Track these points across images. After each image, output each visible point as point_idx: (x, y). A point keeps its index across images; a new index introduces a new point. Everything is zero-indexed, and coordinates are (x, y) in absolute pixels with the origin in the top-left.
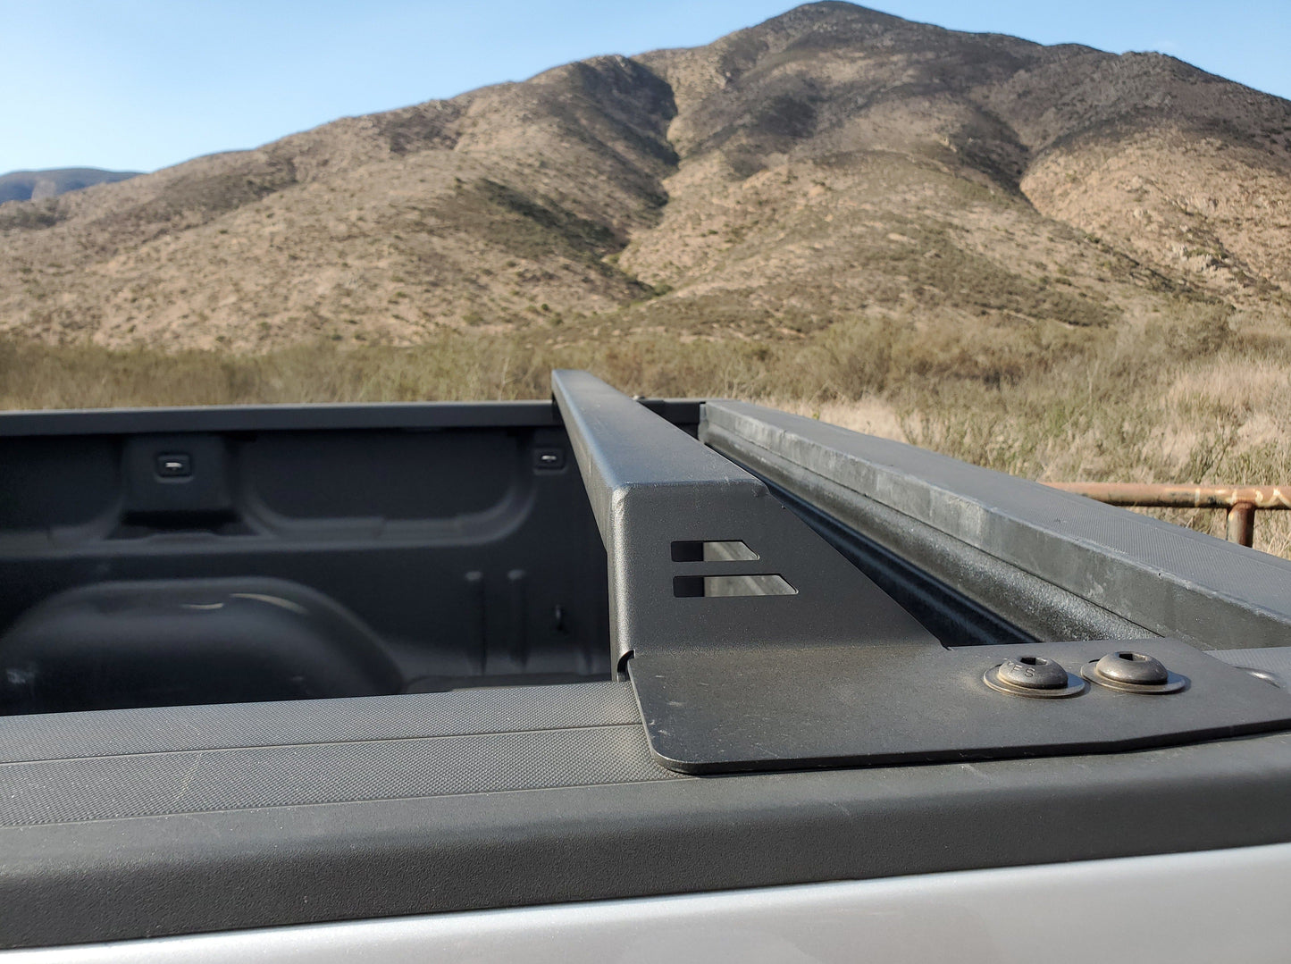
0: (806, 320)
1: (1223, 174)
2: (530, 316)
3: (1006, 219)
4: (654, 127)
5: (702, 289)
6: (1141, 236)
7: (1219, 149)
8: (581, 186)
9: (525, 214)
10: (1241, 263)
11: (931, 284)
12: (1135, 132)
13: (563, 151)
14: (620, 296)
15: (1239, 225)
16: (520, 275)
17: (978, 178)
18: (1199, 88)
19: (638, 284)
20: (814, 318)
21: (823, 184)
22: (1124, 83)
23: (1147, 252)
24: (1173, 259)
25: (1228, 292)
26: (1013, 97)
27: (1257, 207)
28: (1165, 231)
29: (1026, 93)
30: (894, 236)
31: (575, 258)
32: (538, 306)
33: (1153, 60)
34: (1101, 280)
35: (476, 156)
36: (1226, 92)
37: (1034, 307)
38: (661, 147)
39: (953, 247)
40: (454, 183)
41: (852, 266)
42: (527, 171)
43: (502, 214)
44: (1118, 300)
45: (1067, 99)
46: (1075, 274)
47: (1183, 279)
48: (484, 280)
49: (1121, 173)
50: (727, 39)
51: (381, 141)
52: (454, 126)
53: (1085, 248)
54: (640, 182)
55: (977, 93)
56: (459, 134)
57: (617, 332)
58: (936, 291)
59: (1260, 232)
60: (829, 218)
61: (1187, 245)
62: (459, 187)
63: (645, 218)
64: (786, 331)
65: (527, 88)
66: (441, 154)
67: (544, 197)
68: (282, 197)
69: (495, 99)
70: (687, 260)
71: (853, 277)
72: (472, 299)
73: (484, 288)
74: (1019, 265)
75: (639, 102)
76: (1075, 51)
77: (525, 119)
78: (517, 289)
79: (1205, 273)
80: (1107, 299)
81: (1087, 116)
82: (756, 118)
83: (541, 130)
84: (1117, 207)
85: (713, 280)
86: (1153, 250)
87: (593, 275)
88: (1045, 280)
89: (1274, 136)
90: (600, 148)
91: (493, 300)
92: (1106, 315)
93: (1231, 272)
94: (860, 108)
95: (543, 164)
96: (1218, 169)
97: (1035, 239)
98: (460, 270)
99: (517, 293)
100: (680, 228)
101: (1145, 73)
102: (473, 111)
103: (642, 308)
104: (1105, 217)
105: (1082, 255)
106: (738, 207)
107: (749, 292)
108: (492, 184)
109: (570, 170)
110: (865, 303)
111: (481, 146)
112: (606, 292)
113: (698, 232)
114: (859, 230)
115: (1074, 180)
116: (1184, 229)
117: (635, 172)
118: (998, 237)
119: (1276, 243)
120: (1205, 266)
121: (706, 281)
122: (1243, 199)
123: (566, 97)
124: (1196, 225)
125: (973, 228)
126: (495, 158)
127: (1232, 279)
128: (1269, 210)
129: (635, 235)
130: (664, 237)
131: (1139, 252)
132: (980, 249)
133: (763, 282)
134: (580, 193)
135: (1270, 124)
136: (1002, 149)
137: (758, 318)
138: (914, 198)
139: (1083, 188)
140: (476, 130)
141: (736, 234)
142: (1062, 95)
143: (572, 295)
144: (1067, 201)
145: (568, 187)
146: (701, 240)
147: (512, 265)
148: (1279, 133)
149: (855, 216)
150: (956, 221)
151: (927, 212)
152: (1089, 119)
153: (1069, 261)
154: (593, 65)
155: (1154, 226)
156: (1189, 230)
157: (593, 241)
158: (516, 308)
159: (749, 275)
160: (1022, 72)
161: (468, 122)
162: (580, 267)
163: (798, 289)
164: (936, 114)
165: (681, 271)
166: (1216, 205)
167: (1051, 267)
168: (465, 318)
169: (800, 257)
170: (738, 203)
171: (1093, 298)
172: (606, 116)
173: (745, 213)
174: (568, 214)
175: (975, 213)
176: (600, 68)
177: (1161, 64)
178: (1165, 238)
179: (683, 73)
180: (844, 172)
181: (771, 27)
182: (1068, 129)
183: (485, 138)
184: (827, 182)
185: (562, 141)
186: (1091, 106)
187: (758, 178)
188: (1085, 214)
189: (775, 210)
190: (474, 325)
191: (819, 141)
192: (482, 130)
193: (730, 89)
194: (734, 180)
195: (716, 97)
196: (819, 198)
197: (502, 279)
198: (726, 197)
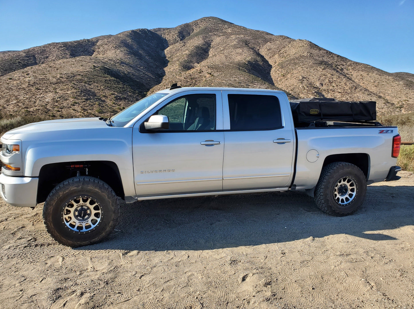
2: (119, 111)
3: (264, 87)
4: (158, 52)
6: (302, 93)
7: (323, 69)
9: (117, 78)
12: (300, 63)
13: (128, 58)
15: (329, 91)
16: (115, 97)
17: (256, 74)
18: (317, 51)
21: (210, 74)
22: (297, 48)
26: (266, 50)
27: (333, 86)
28: (309, 92)
29: (270, 49)
32: (121, 107)
33: (305, 42)
35: (100, 58)
36: (325, 53)
38: (160, 59)
40: (93, 67)
42: (117, 64)
43: (109, 78)
45: (281, 52)
48: (103, 99)
49: (296, 74)
50: (180, 26)
51: (67, 52)
52: (92, 48)
56: (94, 51)
59: (334, 94)
60: (212, 84)
61: (315, 96)
62: (94, 68)
63: (155, 81)
65: (116, 37)
66: (88, 57)
67: (123, 73)
68: (32, 68)
69: (106, 40)
72: (99, 105)
73: (104, 101)
75: (153, 44)
76: (284, 38)
77: (116, 48)
78: (114, 102)
81: (287, 57)
82: (190, 52)
83: (121, 51)
84: (296, 85)
87: (139, 98)
90: (140, 58)
91: (106, 105)
95: (122, 62)
98: (95, 95)
100: (167, 85)
101: (303, 46)
102: (98, 44)
104: (292, 87)
106: (185, 79)
108: (105, 68)
109: (131, 65)
111: (101, 56)
115: (283, 76)
117: (152, 66)
122: (329, 84)
123: (129, 41)
124: (317, 91)
126: (106, 60)
128: (336, 87)
129: (152, 86)
130: (161, 87)
134: (134, 72)
136: (263, 66)
139: (286, 78)
140: (99, 50)
142: (280, 50)
144: (282, 82)
145: (131, 70)
147: (113, 94)
148: (339, 66)
151: (241, 84)
152: (288, 58)
154: (138, 31)
155: (306, 91)
156: (315, 92)
157: (138, 87)
158: (114, 108)
160: (269, 43)
161: (96, 47)
162: (134, 96)
164: (244, 54)
166: (322, 85)
168: (97, 110)
170: (185, 78)
172: (143, 48)
173: (187, 81)
174: (131, 79)
175: (255, 85)
176: (140, 33)
177: (307, 44)
178: (309, 94)
179: (167, 36)
180: (217, 70)
181: (194, 23)
182: (282, 61)
183: (102, 53)
184: (212, 73)
185: (128, 56)
186: (288, 54)
187: (191, 71)
188: (286, 86)
189: (196, 81)
190: (100, 113)
191: (209, 60)
192: (101, 50)
193: (181, 42)
194: (183, 71)
195: (177, 44)
196: (209, 78)
197: (109, 99)
198: (181, 76)
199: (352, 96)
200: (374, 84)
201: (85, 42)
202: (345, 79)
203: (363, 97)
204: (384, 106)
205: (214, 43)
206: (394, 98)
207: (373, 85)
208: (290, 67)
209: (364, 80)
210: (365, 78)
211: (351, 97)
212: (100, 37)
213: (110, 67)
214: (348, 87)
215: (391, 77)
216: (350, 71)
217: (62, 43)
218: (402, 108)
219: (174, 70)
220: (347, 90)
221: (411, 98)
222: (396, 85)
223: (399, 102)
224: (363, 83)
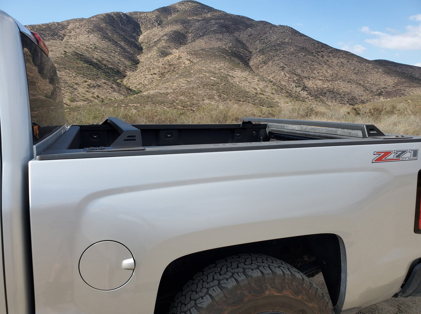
0: (186, 104)
1: (305, 64)
2: (92, 99)
3: (245, 74)
4: (134, 38)
5: (152, 92)
6: (284, 81)
7: (304, 56)
8: (109, 56)
9: (90, 65)
10: (310, 90)
11: (223, 94)
12: (281, 49)
13: (102, 44)
14: (124, 93)
15: (309, 79)
16: (88, 85)
17: (237, 61)
18: (298, 38)
19: (129, 89)
20: (188, 103)
21: (190, 60)
22: (278, 34)
23: (285, 86)
24: (292, 88)
25: (307, 98)
26: (247, 36)
27: (314, 74)
28: (290, 80)
29: (251, 35)
30: (212, 78)
31: (108, 80)
32: (95, 96)
33: (286, 28)
34: (272, 94)
35: (71, 43)
36: (306, 40)
37: (254, 101)
38: (136, 45)
39: (230, 82)
40: (63, 53)
41: (200, 87)
42: (90, 50)
43: (81, 64)
44: (277, 100)
45: (262, 38)
46: (265, 92)
47: (295, 94)
48: (75, 86)
49: (278, 61)
50: (158, 10)
52: (63, 32)
53: (268, 84)
54: (130, 56)
55: (236, 34)
56: (65, 35)
57: (123, 105)
58: (225, 96)
59: (315, 81)
60: (192, 71)
61: (296, 84)
62: (65, 54)
63: (132, 68)
64: (180, 107)
65: (89, 20)
66: (58, 42)
67: (96, 59)
69: (78, 24)
70: (146, 82)
71: (200, 91)
72: (71, 93)
73: (76, 89)
74: (249, 89)
75: (129, 29)
76: (265, 23)
77: (89, 32)
78: (88, 90)
79: (300, 92)
80: (274, 99)
82: (168, 37)
83: (95, 36)
84: (277, 72)
85: (155, 89)
86: (287, 85)
87: (114, 86)
88: (256, 93)
89: (318, 53)
90: (115, 43)
91: (79, 94)
92: (274, 104)
93: (307, 92)
94: (201, 36)
95: (95, 48)
96: (304, 62)
97: (254, 80)
98: (67, 83)
99: (87, 91)
100: (144, 72)
101: (284, 32)
102: (69, 27)
103: (132, 97)
104: (273, 75)
105: (267, 86)
106: (163, 66)
107: (167, 94)
108: (78, 53)
109: (105, 50)
110: (204, 99)
111: (73, 40)
112: (119, 92)
113: (150, 73)
114: (201, 75)
115: (265, 63)
116: (295, 79)
117: (128, 52)
118: (243, 80)
119: (319, 84)
120: (301, 91)
121: (153, 90)
122: (310, 71)
123: (103, 25)
124: (298, 78)
125: (236, 76)
126: (78, 45)
127: (308, 94)
128: (317, 75)
129: (128, 73)
130: (138, 74)
131: (283, 85)
132: (238, 83)
133: (172, 91)
134: (109, 58)
135: (318, 50)
136: (244, 52)
137: (171, 102)
138: (218, 66)
139: (267, 65)
140: (71, 34)
141: (162, 75)
143: (107, 92)
144: (263, 69)
145: (105, 56)
146: (151, 76)
147: (86, 82)
148: (320, 53)
149: (200, 71)
150: (230, 74)
151: (222, 71)
152: (269, 44)
153: (263, 87)
154: (112, 15)
155: (287, 78)
156: (296, 80)
157: (114, 75)
158: (87, 96)
159: (167, 88)
160: (249, 28)
161: (67, 31)
162: (110, 83)
163: (183, 93)
164: (224, 40)
165: (144, 86)
166: (303, 72)
167: (258, 89)
168: (69, 99)
169: (183, 83)
170: (163, 65)
171: (270, 99)
172: (117, 33)
173: (165, 68)
174: (105, 65)
175: (236, 72)
176: (115, 16)
177: (288, 30)
178: (290, 82)
179: (144, 20)
180: (196, 56)
181: (172, 7)
182: (263, 47)
183: (74, 37)
184: (191, 59)
185: (102, 40)
186: (269, 40)
187: (169, 57)
188: (268, 73)
189: (175, 67)
190: (72, 102)
191: (188, 46)
192: (73, 35)
193: (159, 27)
194: (161, 57)
195: (154, 29)
196: (189, 65)
197: (82, 86)
198: (159, 62)
199: (332, 83)
200: (354, 71)
201: (55, 25)
202: (326, 66)
203: (344, 85)
204: (364, 93)
205: (193, 28)
206: (374, 86)
207: (353, 73)
208: (271, 54)
209: (344, 67)
210: (346, 65)
211: (331, 85)
212: (72, 20)
213: (82, 53)
214: (328, 75)
215: (371, 65)
216: (331, 58)
217: (29, 25)
218: (381, 96)
219: (151, 56)
220: (328, 77)
221: (389, 86)
222: (375, 72)
223: (378, 90)
224: (344, 71)
